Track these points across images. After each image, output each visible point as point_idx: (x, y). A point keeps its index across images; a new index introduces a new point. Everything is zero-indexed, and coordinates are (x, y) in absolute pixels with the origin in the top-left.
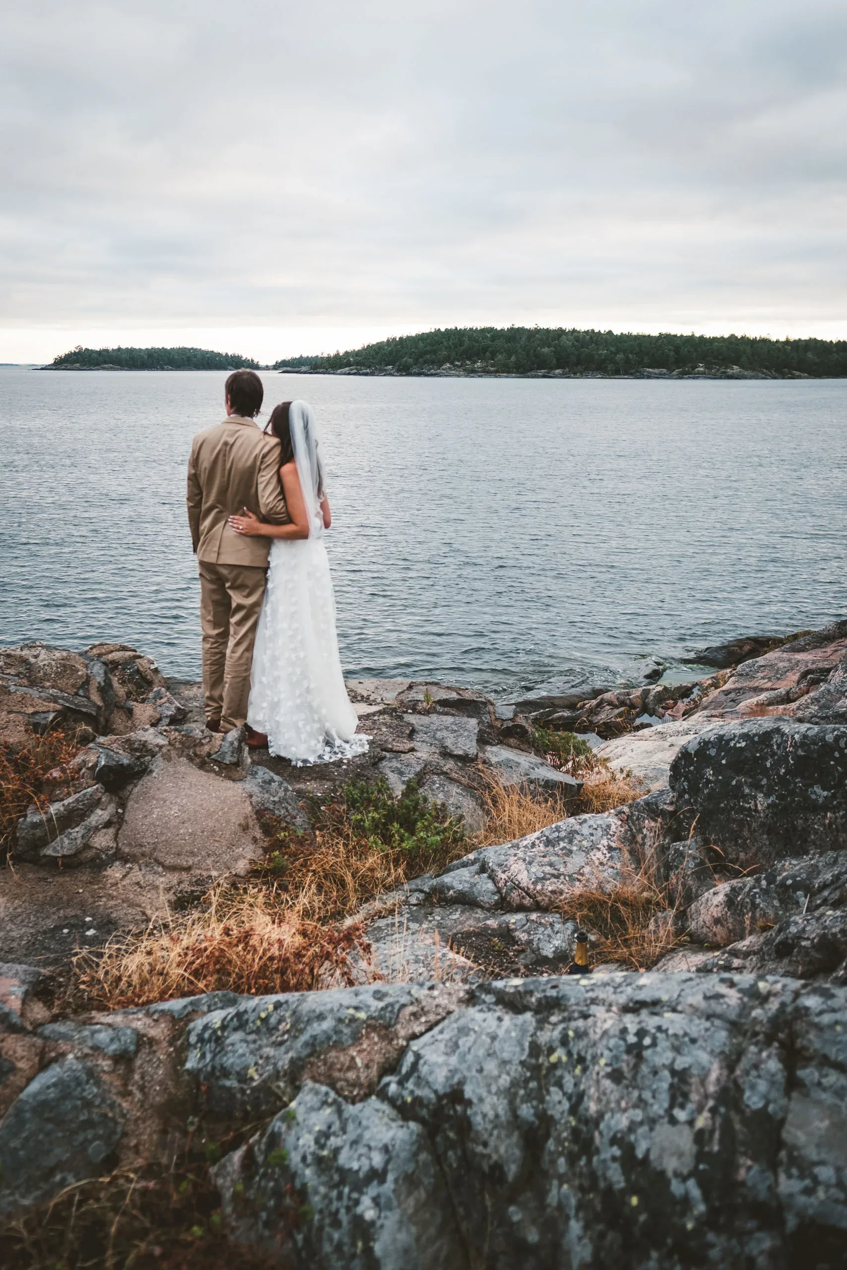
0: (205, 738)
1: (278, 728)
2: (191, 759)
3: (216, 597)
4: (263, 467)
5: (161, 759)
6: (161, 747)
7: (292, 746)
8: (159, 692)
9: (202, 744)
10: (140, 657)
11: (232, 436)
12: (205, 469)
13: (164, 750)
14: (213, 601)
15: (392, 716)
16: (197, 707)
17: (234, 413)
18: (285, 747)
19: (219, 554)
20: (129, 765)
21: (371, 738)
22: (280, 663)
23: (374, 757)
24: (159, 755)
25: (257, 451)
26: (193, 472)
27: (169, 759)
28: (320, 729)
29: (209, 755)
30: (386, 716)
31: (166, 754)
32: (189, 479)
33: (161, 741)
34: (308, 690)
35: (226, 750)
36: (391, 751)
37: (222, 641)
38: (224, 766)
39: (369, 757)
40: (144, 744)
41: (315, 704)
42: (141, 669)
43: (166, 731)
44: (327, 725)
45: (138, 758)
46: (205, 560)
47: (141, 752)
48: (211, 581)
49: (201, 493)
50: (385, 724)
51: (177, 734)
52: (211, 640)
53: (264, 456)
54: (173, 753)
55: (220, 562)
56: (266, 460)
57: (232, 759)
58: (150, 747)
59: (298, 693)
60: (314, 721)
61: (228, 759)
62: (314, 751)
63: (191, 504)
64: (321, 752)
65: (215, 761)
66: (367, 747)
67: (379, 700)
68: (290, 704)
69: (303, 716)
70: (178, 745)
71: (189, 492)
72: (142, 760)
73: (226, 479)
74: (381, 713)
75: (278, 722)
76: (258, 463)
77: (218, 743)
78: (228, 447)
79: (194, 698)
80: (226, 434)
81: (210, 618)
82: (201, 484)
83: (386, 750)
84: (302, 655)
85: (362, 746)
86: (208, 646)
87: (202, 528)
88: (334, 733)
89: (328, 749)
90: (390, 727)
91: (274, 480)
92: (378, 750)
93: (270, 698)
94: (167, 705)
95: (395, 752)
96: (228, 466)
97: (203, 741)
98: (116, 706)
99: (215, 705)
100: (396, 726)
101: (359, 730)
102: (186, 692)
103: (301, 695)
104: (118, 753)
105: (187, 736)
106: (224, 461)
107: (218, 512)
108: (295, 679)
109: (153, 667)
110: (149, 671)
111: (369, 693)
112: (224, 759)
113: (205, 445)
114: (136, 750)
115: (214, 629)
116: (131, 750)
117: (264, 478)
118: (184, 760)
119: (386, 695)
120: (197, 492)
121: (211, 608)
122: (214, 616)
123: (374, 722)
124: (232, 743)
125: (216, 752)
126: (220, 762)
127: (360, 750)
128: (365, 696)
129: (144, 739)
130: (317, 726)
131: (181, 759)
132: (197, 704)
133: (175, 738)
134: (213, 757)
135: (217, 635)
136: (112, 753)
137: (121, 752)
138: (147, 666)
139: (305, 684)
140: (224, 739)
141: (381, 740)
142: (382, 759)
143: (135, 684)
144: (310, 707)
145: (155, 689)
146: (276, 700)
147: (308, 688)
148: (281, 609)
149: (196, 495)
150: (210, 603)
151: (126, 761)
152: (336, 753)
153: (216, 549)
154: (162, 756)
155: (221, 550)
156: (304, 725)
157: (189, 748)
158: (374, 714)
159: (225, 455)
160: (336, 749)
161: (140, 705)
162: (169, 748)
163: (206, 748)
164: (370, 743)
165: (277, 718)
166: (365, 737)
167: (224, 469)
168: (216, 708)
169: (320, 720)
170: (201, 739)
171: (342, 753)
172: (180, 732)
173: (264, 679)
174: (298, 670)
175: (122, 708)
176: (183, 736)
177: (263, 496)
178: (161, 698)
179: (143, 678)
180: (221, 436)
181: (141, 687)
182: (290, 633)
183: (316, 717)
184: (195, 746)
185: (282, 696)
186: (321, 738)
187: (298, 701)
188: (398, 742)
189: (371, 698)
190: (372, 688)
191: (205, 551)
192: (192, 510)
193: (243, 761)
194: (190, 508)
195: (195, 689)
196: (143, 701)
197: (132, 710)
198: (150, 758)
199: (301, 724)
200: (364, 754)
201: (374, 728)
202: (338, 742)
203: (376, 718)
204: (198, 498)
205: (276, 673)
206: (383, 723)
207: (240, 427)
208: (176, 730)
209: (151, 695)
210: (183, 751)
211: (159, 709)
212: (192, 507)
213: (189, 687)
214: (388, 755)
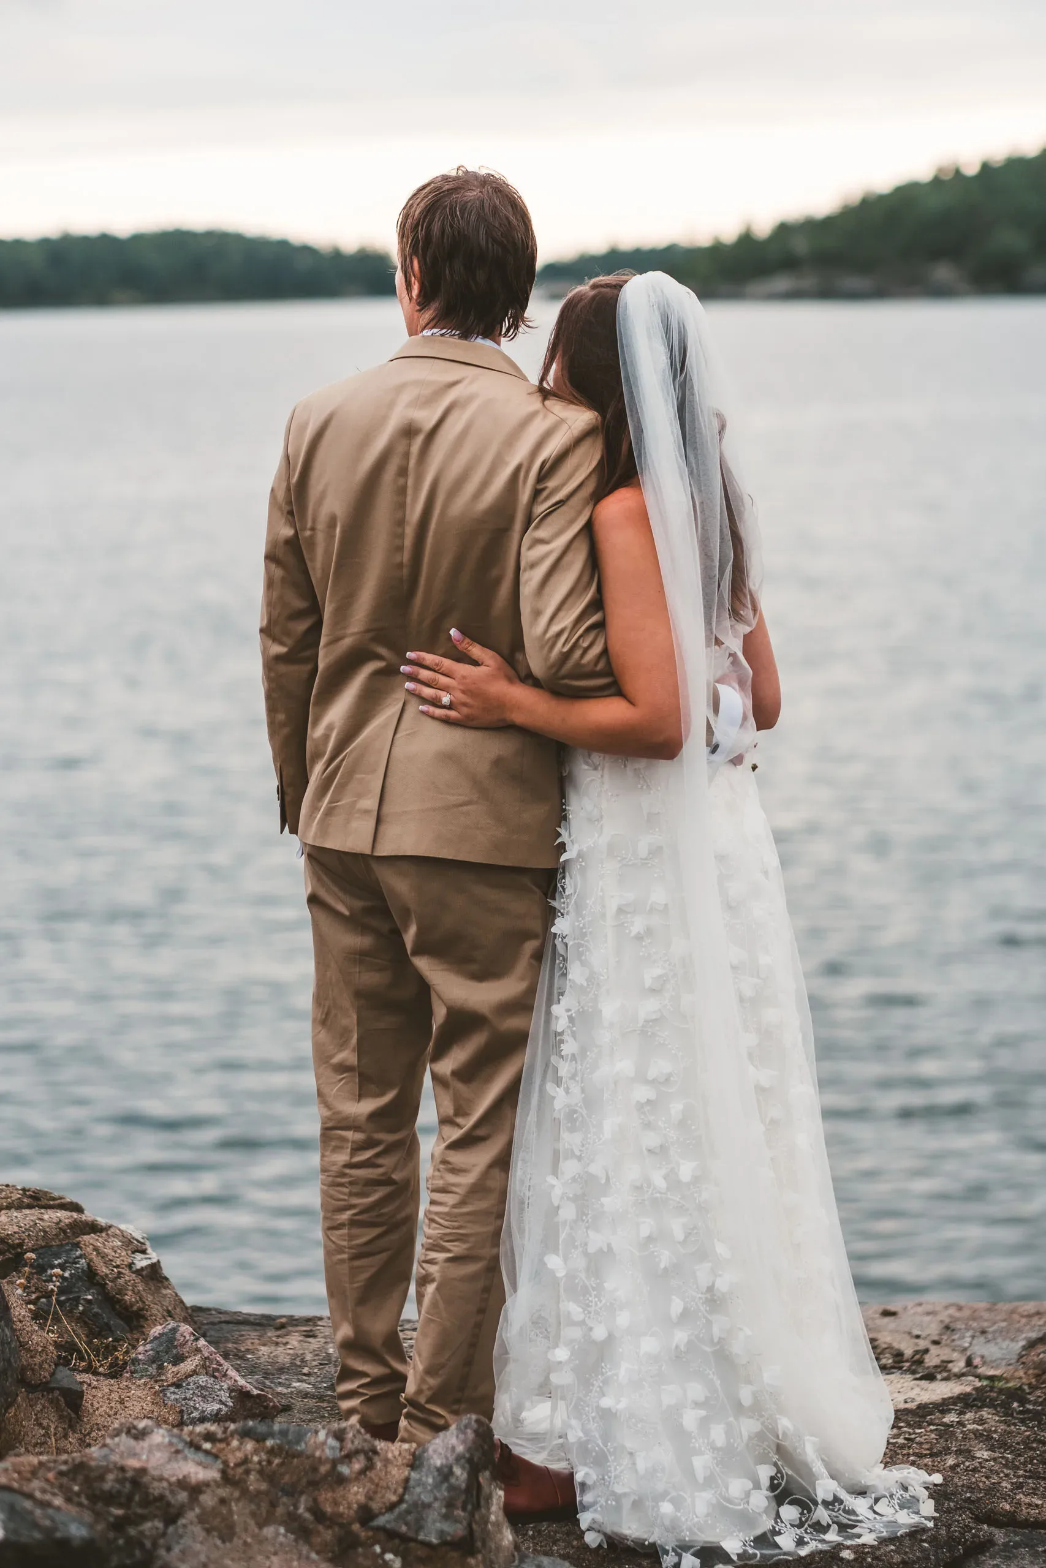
0: (349, 1457)
1: (606, 1437)
2: (302, 1532)
3: (370, 978)
4: (540, 509)
5: (197, 1530)
6: (196, 1490)
7: (663, 1496)
8: (169, 1340)
9: (341, 1480)
10: (94, 1228)
11: (428, 401)
12: (332, 522)
13: (208, 1500)
14: (358, 994)
15: (1008, 1412)
16: (306, 1395)
17: (433, 323)
18: (637, 1504)
19: (379, 821)
20: (89, 1544)
21: (937, 1478)
22: (610, 1203)
23: (952, 1542)
24: (191, 1515)
25: (518, 455)
26: (288, 532)
27: (227, 1533)
28: (760, 1436)
29: (366, 1515)
30: (985, 1413)
31: (214, 1512)
32: (270, 557)
33: (195, 1470)
34: (714, 1300)
35: (426, 1498)
36: (1010, 1521)
37: (390, 1138)
38: (421, 1552)
39: (933, 1540)
40: (137, 1480)
41: (737, 1348)
42: (103, 1270)
43: (209, 1437)
44: (785, 1423)
45: (119, 1525)
46: (333, 843)
47: (126, 1505)
48: (353, 922)
49: (315, 609)
50: (984, 1437)
51: (250, 1446)
52: (349, 1134)
53: (547, 471)
54: (239, 1511)
55: (384, 850)
56: (551, 484)
57: (447, 1527)
58: (156, 1488)
59: (677, 1306)
60: (739, 1408)
61: (434, 1529)
62: (745, 1519)
63: (278, 649)
64: (766, 1524)
65: (390, 1537)
66: (928, 1507)
67: (959, 1366)
68: (649, 1345)
69: (696, 1390)
70: (254, 1483)
71: (270, 604)
72: (132, 1532)
73: (406, 556)
74: (965, 1402)
75: (607, 1415)
76: (525, 496)
77: (397, 1473)
78: (418, 441)
79: (295, 1368)
80: (406, 397)
81: (347, 1056)
82: (316, 576)
83: (993, 1519)
84: (686, 1170)
85: (909, 1504)
86: (342, 1158)
87: (316, 733)
88: (810, 1452)
89: (790, 1512)
90: (1003, 1445)
91: (577, 562)
92: (965, 1518)
93: (575, 1333)
94: (202, 1380)
95: (1026, 1524)
96: (415, 513)
97: (344, 1469)
98: (23, 1382)
99: (373, 1369)
100: (1026, 1442)
101: (893, 1456)
102: (264, 1350)
103: (686, 1316)
104: (45, 1505)
105: (287, 1452)
106: (402, 491)
107: (377, 673)
108: (665, 1258)
109: (141, 1262)
110: (128, 1276)
111: (922, 1344)
112: (419, 1528)
113: (329, 434)
114: (110, 1498)
115: (360, 1097)
116: (94, 1498)
117: (541, 549)
118: (278, 1533)
119: (981, 1349)
120: (299, 604)
121: (350, 1020)
122: (360, 1049)
123: (946, 1432)
124: (445, 1474)
125: (392, 1507)
126: (404, 1539)
127: (906, 1519)
128: (908, 1352)
129: (133, 1463)
130: (748, 1427)
131: (269, 1531)
132: (304, 1386)
133: (246, 1461)
134: (381, 1521)
135: (374, 1116)
136: (28, 1504)
137: (58, 1501)
138: (123, 1257)
139: (703, 1274)
140: (415, 1462)
141: (970, 1488)
142: (983, 1546)
143: (83, 1319)
144: (723, 1357)
145: (156, 1330)
146: (599, 1333)
147: (710, 1289)
148: (609, 1009)
149: (297, 615)
150: (346, 1000)
151: (77, 1531)
152: (820, 1528)
153: (370, 803)
154: (202, 1520)
155: (386, 809)
156: (704, 1424)
157: (292, 1492)
158: (943, 1406)
159: (403, 472)
160: (822, 1514)
161: (105, 1385)
162: (223, 1492)
163: (356, 1493)
164: (938, 1494)
165: (606, 1402)
166: (917, 1478)
167: (401, 522)
168: (376, 1382)
169: (756, 1409)
170: (334, 1463)
171: (843, 1528)
172: (260, 1439)
173: (554, 1262)
174: (677, 1227)
175: (45, 1387)
176: (271, 1452)
177: (537, 613)
178: (178, 1359)
179: (111, 1300)
180: (391, 405)
181: (107, 1329)
182: (643, 1093)
183: (746, 1395)
184: (314, 1484)
185: (623, 1319)
186: (765, 1473)
187: (681, 1337)
188: (1034, 1492)
189: (931, 1360)
190: (933, 1329)
191: (329, 812)
192: (283, 668)
193: (486, 1536)
194: (271, 664)
195: (294, 1340)
196: (115, 1372)
197: (81, 1395)
198: (159, 1524)
199: (690, 1419)
200: (915, 1533)
201: (947, 1451)
202: (825, 1488)
203: (951, 1418)
204: (302, 626)
205: (596, 1240)
206: (977, 1434)
207: (455, 372)
208: (245, 1434)
209: (143, 1350)
210: (273, 1505)
211: (172, 1395)
212: (278, 658)
213: (271, 1333)
214: (1000, 1536)
